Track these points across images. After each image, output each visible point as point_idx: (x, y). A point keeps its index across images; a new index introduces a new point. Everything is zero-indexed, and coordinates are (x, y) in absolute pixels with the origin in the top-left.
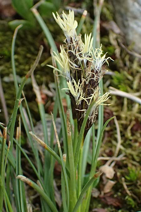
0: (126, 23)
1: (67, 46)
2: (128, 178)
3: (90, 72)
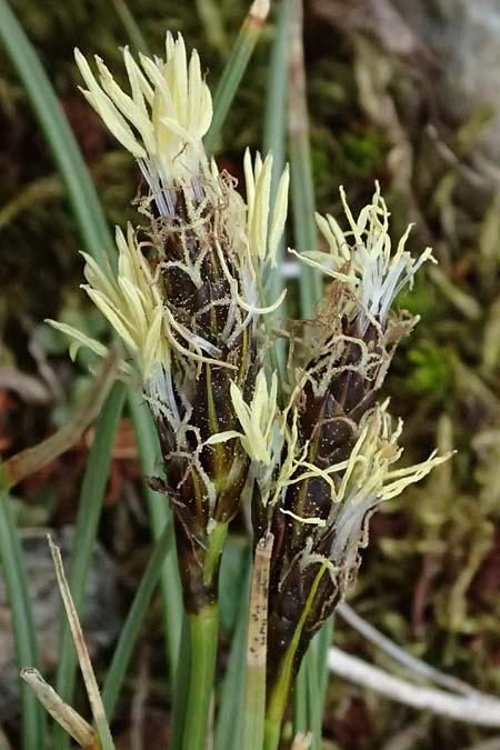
1: (158, 236)
3: (340, 338)
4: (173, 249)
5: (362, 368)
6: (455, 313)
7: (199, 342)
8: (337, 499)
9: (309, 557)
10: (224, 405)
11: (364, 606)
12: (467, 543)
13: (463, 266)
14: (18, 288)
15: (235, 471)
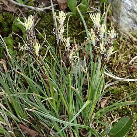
0: (119, 18)
1: (95, 30)
2: (112, 92)
3: (109, 40)
4: (96, 31)
5: (111, 43)
6: (117, 44)
7: (97, 39)
8: (108, 54)
9: (105, 59)
10: (99, 45)
11: (108, 69)
12: (117, 64)
13: (118, 41)
14: (80, 40)
15: (99, 51)
